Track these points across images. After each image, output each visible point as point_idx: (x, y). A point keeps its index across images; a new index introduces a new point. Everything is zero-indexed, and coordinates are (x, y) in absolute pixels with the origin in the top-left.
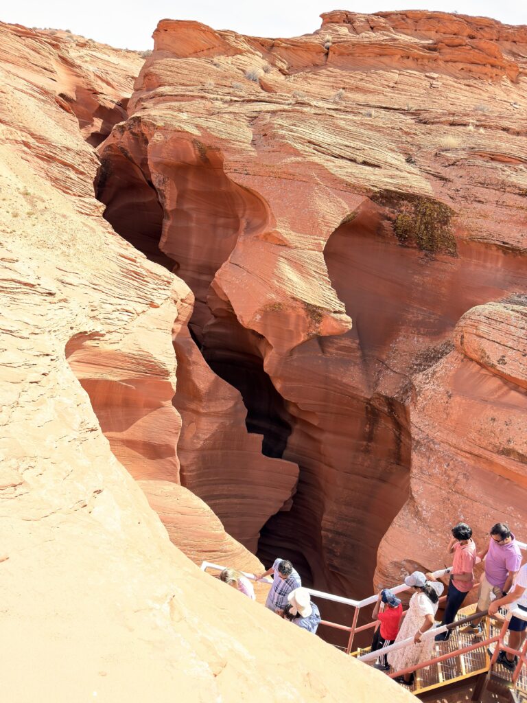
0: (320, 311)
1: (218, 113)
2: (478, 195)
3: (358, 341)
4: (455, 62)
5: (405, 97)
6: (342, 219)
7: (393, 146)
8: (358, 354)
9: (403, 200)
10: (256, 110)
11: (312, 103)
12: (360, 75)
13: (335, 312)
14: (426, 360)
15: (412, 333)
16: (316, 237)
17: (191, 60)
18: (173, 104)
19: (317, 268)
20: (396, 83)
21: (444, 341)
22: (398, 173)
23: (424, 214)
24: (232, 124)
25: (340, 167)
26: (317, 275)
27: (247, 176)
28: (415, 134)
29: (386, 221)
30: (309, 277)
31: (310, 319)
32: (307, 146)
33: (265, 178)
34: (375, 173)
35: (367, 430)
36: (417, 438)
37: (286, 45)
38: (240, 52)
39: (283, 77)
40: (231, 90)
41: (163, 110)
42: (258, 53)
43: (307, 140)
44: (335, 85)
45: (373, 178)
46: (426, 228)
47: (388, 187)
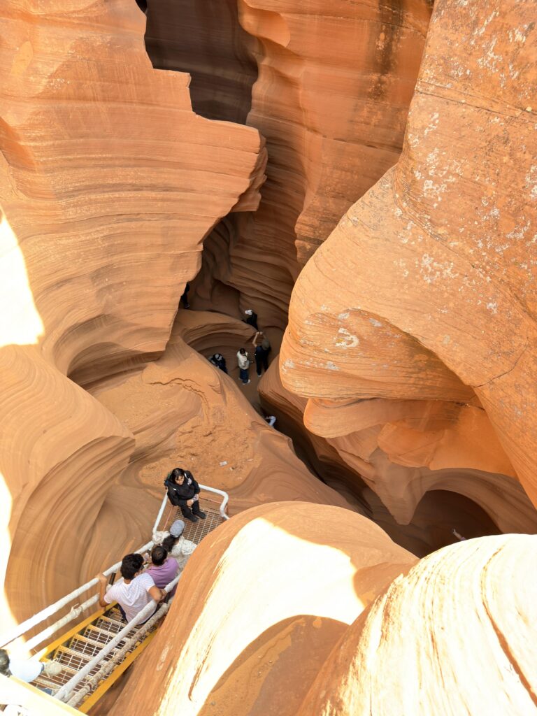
35: (381, 45)
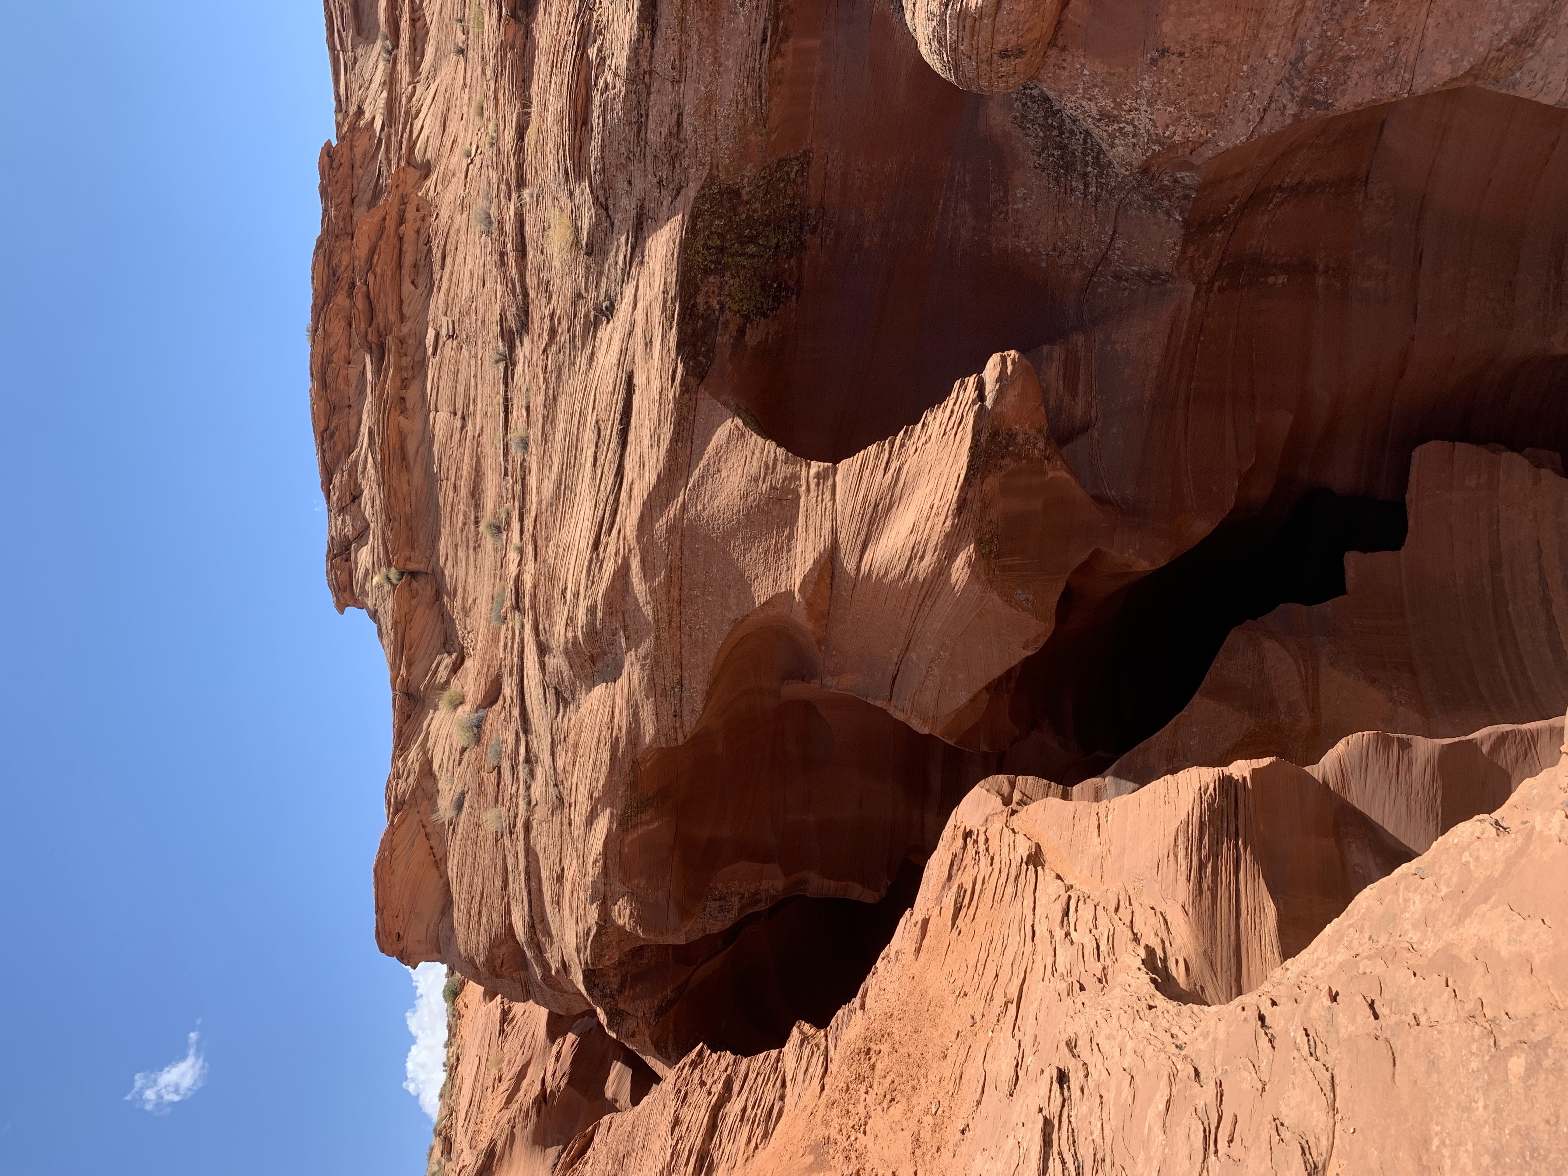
0: (984, 437)
1: (556, 785)
2: (665, 131)
3: (1045, 348)
4: (401, 301)
5: (479, 387)
6: (755, 436)
7: (582, 360)
8: (1079, 339)
9: (695, 305)
10: (541, 697)
11: (514, 574)
12: (446, 495)
13: (981, 397)
14: (1069, 167)
15: (1005, 219)
16: (804, 488)
17: (452, 871)
18: (547, 896)
19: (876, 466)
20: (455, 414)
21: (1017, 132)
22: (638, 331)
23: (721, 250)
24: (576, 745)
25: (642, 465)
26: (895, 465)
27: (686, 682)
28: (552, 316)
29: (747, 338)
30: (901, 484)
31: (1007, 461)
32: (605, 551)
33: (685, 639)
34: (645, 382)
36: (1292, 109)
37: (403, 665)
38: (427, 764)
39: (468, 663)
40: (506, 765)
41: (562, 917)
42: (425, 724)
43: (592, 553)
44: (471, 544)
45: (656, 385)
46: (752, 240)
47: (673, 344)
